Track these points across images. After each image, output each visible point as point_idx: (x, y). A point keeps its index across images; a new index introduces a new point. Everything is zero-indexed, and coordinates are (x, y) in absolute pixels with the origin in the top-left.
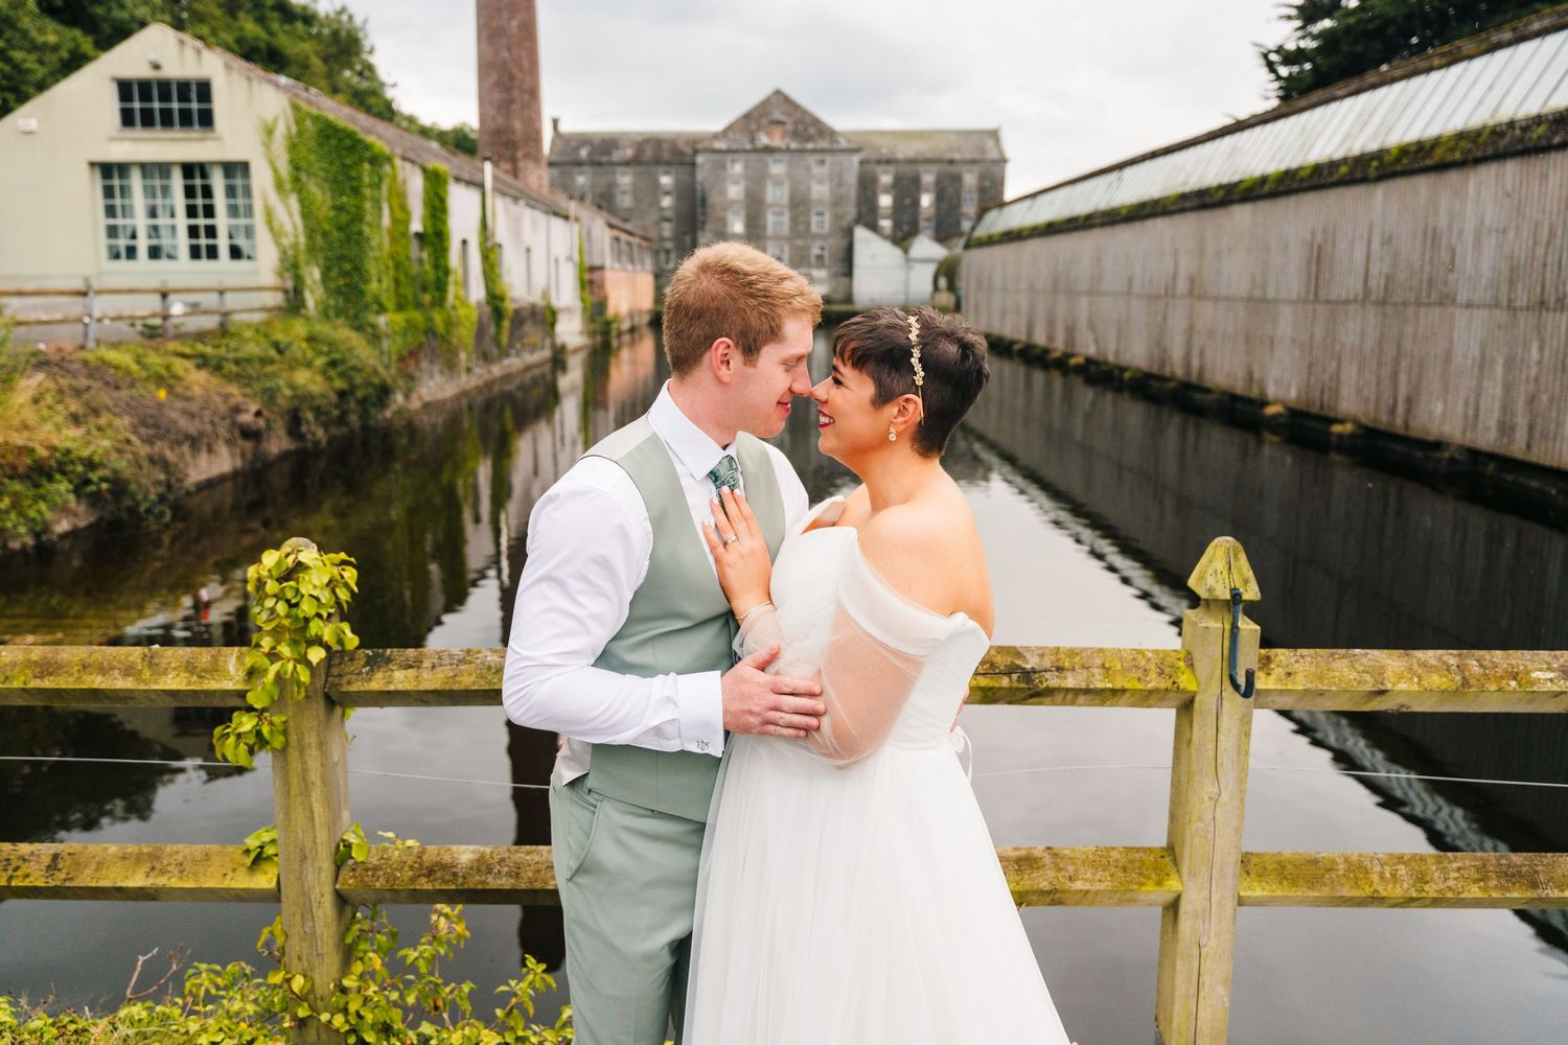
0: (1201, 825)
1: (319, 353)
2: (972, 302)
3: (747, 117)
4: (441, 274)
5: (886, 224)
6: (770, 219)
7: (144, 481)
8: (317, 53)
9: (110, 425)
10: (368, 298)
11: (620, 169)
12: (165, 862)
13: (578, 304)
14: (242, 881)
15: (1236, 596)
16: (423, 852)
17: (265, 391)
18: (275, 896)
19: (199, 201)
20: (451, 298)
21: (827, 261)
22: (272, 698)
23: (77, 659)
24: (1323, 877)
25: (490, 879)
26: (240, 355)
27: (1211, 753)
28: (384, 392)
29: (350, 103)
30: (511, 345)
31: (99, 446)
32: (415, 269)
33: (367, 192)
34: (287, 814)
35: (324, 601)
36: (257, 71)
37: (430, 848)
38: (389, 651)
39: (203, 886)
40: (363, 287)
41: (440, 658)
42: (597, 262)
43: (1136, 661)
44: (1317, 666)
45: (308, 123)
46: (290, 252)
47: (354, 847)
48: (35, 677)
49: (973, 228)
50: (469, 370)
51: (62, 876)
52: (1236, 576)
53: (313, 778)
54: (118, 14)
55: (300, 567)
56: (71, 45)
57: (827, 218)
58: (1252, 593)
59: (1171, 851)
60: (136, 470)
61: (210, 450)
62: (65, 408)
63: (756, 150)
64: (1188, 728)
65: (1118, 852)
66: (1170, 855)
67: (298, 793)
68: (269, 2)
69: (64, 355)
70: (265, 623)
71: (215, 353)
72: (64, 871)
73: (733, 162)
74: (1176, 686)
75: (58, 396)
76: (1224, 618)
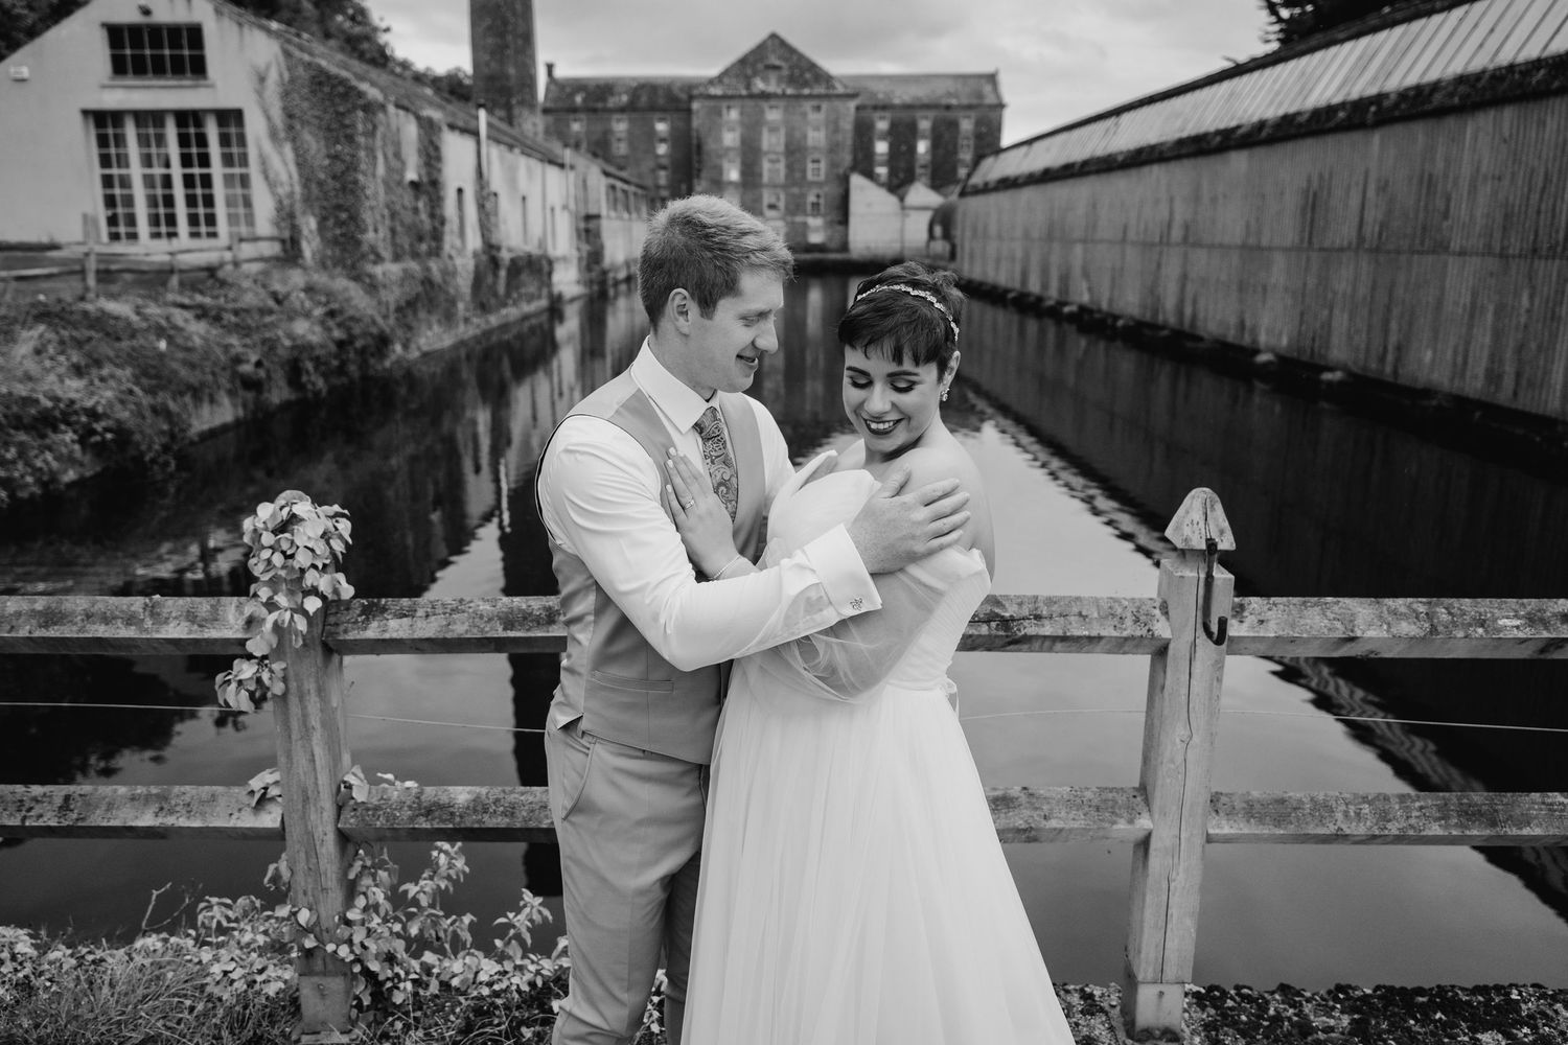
0: (1172, 766)
1: (318, 304)
2: (967, 251)
3: (743, 61)
4: (437, 224)
5: (882, 171)
6: (766, 166)
7: (148, 431)
9: (112, 376)
10: (365, 248)
11: (616, 116)
12: (173, 802)
13: (575, 254)
14: (248, 821)
15: (1211, 545)
16: (422, 793)
17: (264, 341)
18: (278, 836)
19: (194, 150)
20: (447, 247)
21: (822, 209)
22: (272, 647)
23: (82, 608)
24: (1289, 816)
25: (486, 818)
26: (238, 305)
27: (1184, 698)
28: (383, 342)
29: (343, 49)
30: (508, 294)
31: (102, 397)
32: (410, 218)
33: (362, 140)
34: (289, 757)
35: (318, 552)
36: (248, 17)
37: (428, 789)
38: (383, 601)
40: (359, 236)
41: (433, 608)
42: (593, 211)
43: (1112, 608)
44: (1289, 614)
46: (286, 202)
47: (354, 788)
49: (969, 176)
50: (466, 320)
51: (75, 816)
52: (1212, 526)
53: (313, 723)
55: (293, 519)
57: (823, 166)
58: (1227, 543)
59: (1144, 791)
60: (139, 420)
61: (212, 401)
62: (68, 359)
63: (751, 96)
64: (1162, 674)
65: (1092, 791)
66: (1142, 794)
67: (299, 737)
69: (65, 306)
70: (262, 573)
71: (213, 303)
72: (76, 811)
73: (729, 108)
74: (1151, 633)
75: (59, 347)
76: (1200, 568)
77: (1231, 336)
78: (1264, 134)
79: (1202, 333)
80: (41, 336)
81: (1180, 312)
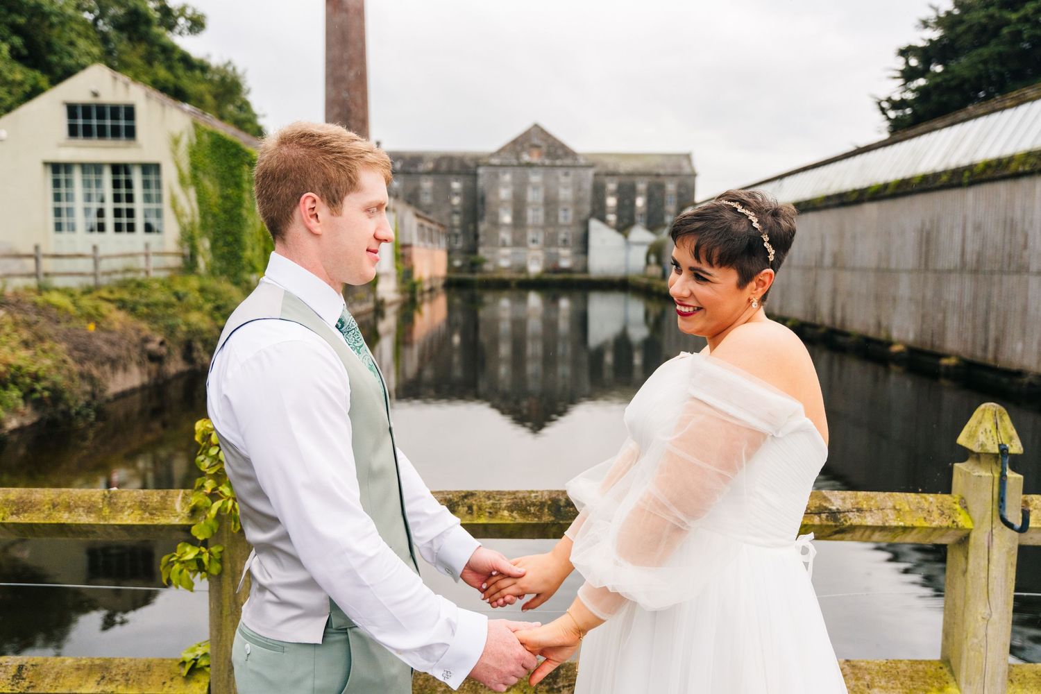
0: (976, 641)
1: (208, 301)
3: (515, 142)
5: (612, 218)
6: (530, 213)
7: (76, 391)
8: (210, 92)
9: (52, 349)
10: (244, 262)
11: (423, 178)
12: (114, 672)
13: (393, 271)
14: (178, 689)
15: (1003, 450)
17: (167, 327)
19: (123, 191)
21: (570, 243)
23: (48, 499)
26: (150, 300)
27: (984, 581)
29: (233, 126)
31: (43, 364)
33: (246, 186)
34: (219, 630)
36: (168, 101)
40: (241, 254)
42: (407, 241)
45: (205, 137)
46: (188, 228)
48: (12, 514)
51: (26, 684)
52: (1002, 434)
54: (68, 61)
56: (31, 82)
57: (570, 213)
58: (1016, 447)
59: (947, 663)
60: (69, 383)
61: (125, 369)
62: (19, 336)
63: (521, 165)
64: (963, 560)
65: (905, 663)
66: (947, 667)
67: (230, 612)
68: (176, 56)
69: (20, 298)
70: (207, 468)
71: (131, 299)
72: (27, 680)
73: (505, 173)
74: (955, 524)
75: (13, 327)
76: (994, 469)
77: (872, 333)
78: (888, 192)
79: (849, 330)
81: (833, 316)
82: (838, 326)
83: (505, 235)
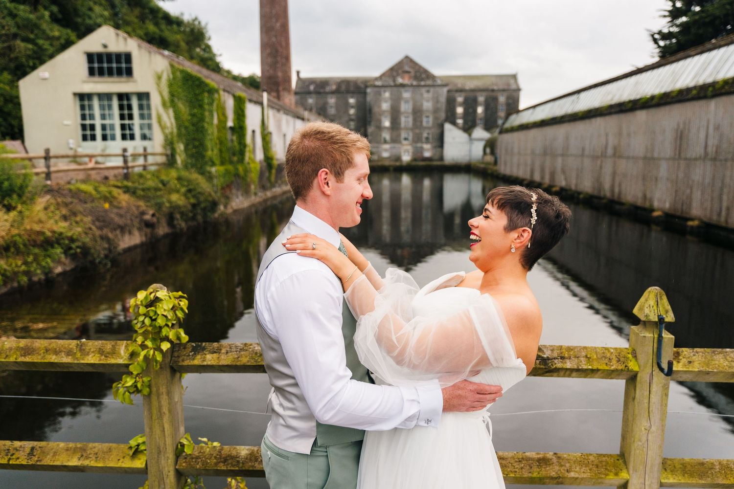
0: (640, 443)
1: (183, 186)
2: (503, 159)
3: (392, 69)
4: (242, 147)
5: (460, 121)
6: (403, 119)
7: (98, 248)
8: (184, 40)
9: (82, 220)
10: (207, 159)
11: (329, 96)
12: (88, 452)
14: (128, 464)
15: (661, 320)
16: (222, 449)
17: (156, 204)
18: (144, 471)
19: (126, 112)
20: (247, 159)
21: (431, 140)
22: (143, 368)
23: (43, 346)
24: (707, 473)
25: (256, 464)
26: (145, 186)
27: (646, 405)
28: (214, 205)
29: (199, 64)
30: (276, 182)
31: (76, 231)
32: (229, 144)
33: (206, 107)
34: (151, 429)
35: (169, 318)
36: (154, 49)
37: (226, 447)
38: (204, 344)
39: (108, 466)
40: (204, 153)
41: (230, 348)
43: (604, 354)
44: (706, 358)
45: (178, 74)
46: (169, 137)
47: (186, 446)
48: (22, 356)
49: (504, 124)
50: (256, 194)
51: (36, 459)
52: (661, 309)
53: (164, 410)
54: (88, 21)
55: (157, 300)
56: (65, 37)
57: (431, 119)
58: (670, 318)
59: (623, 457)
60: (94, 243)
61: (130, 233)
62: (60, 212)
63: (396, 86)
64: (633, 391)
65: (594, 456)
66: (622, 459)
67: (156, 418)
68: (160, 15)
69: (60, 186)
70: (139, 329)
71: (133, 186)
72: (37, 456)
73: (385, 92)
74: (627, 368)
75: (56, 206)
76: (655, 332)
77: (639, 202)
78: (654, 102)
79: (624, 201)
80: (48, 201)
81: (612, 191)
82: (616, 197)
83: (386, 135)
